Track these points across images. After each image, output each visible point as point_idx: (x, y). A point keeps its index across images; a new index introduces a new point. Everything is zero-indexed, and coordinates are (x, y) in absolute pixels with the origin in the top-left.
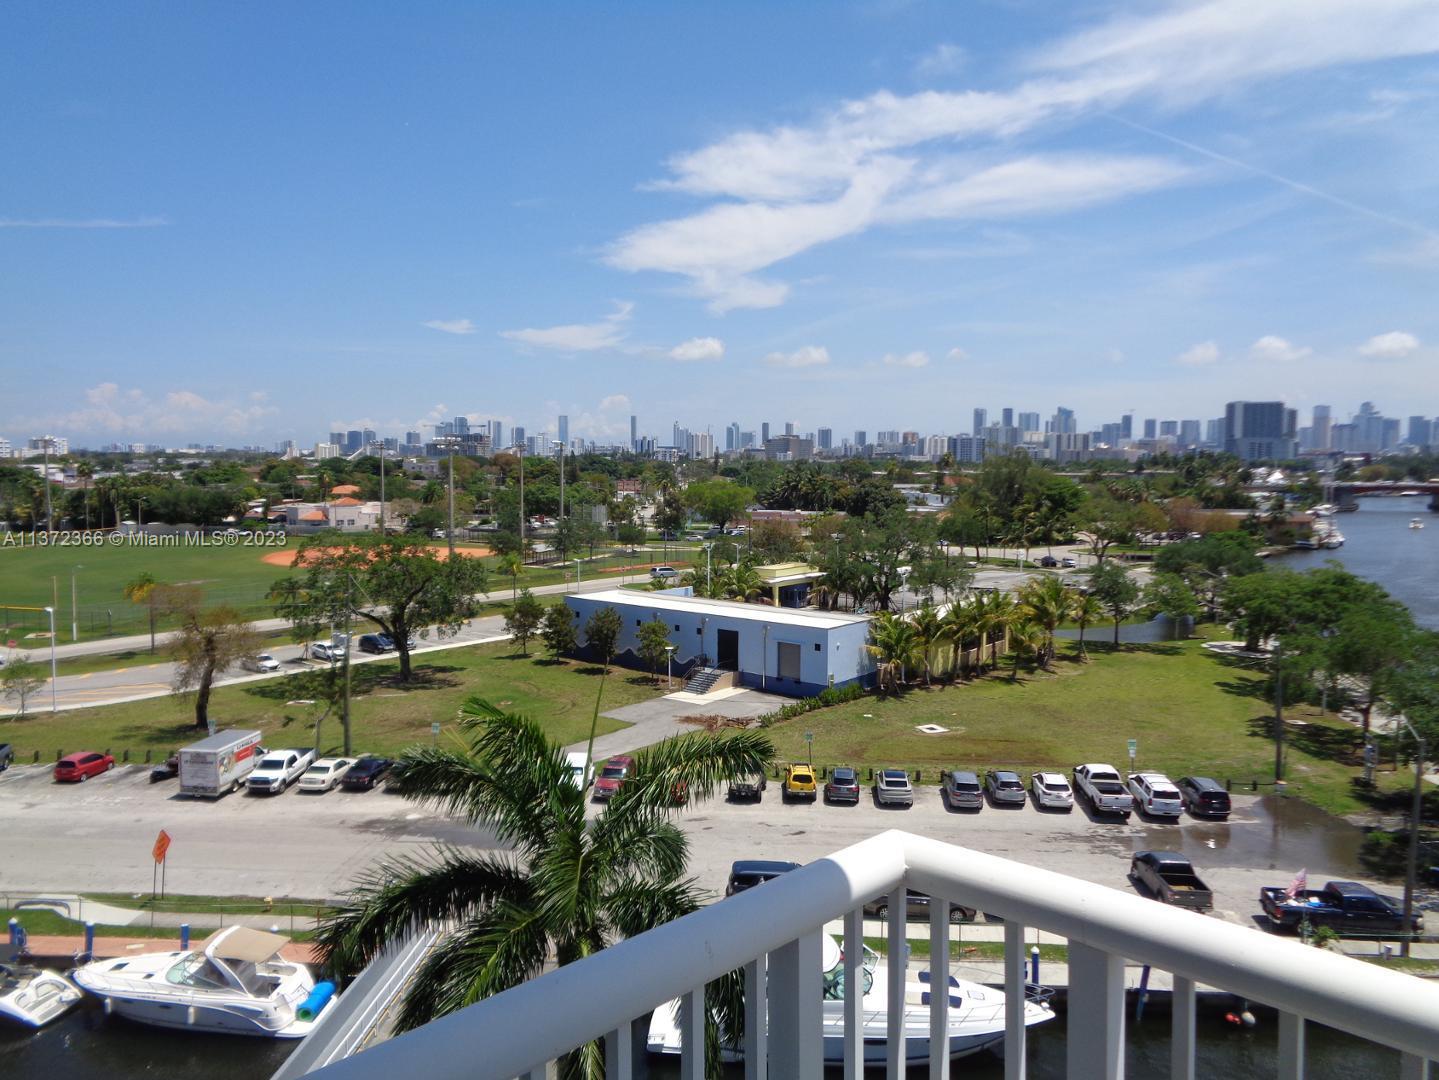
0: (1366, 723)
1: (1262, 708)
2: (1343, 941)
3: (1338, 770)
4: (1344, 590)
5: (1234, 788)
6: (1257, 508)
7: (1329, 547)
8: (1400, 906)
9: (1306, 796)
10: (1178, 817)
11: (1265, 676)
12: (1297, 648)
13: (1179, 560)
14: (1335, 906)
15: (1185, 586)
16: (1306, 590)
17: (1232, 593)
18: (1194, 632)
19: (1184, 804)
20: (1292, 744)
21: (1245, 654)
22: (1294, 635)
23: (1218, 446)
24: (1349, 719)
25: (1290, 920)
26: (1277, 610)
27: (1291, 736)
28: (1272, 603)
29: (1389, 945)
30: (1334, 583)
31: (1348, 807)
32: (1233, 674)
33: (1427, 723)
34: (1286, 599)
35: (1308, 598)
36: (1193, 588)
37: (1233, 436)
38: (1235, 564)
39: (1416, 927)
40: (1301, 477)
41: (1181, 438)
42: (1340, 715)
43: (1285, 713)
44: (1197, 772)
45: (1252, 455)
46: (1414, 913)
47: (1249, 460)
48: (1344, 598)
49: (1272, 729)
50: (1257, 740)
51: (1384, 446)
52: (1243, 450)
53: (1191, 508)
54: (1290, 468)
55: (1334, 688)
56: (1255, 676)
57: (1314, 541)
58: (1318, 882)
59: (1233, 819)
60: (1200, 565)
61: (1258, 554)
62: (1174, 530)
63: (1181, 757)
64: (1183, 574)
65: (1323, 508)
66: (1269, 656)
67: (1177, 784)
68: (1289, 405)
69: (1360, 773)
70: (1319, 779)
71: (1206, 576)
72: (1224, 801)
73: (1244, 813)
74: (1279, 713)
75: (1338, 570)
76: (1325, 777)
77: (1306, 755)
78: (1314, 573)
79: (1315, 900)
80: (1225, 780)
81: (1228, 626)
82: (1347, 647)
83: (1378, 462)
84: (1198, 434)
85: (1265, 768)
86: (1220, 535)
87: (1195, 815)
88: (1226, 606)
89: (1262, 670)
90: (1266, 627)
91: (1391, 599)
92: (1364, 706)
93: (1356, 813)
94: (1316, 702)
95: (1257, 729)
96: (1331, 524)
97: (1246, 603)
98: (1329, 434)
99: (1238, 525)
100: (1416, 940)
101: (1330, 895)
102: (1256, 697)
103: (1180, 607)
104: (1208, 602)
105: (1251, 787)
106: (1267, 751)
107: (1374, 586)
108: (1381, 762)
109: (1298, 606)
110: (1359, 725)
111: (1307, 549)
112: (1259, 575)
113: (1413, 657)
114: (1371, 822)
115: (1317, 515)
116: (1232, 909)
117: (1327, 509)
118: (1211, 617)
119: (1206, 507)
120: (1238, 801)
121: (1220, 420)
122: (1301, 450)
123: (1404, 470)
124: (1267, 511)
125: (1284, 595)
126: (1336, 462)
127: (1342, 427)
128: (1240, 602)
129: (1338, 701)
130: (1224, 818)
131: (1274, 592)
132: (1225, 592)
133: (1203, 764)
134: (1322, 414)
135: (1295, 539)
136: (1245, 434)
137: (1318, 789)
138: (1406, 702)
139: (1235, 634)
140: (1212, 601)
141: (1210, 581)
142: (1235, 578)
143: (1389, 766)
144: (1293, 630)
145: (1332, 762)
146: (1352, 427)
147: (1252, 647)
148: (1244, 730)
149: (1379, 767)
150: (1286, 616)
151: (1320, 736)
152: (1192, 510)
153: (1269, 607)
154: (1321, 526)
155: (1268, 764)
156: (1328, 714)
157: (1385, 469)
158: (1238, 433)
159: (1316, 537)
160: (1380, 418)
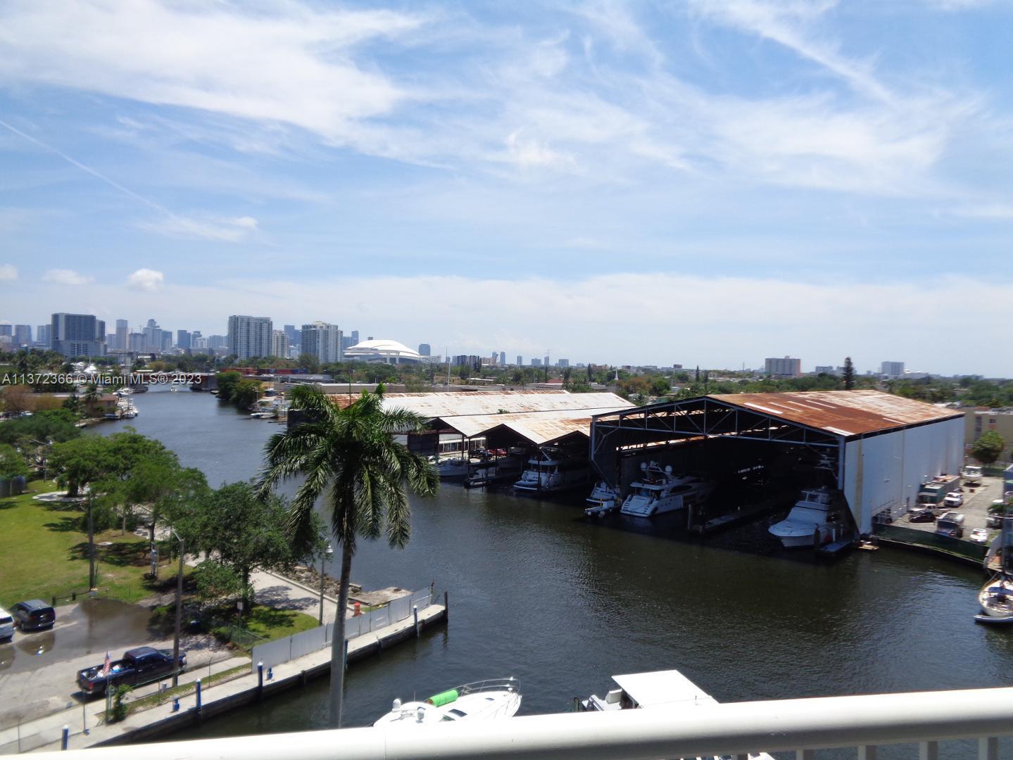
0: (153, 536)
1: (79, 537)
2: (135, 691)
3: (134, 572)
4: (136, 446)
5: (58, 602)
6: (77, 392)
7: (128, 418)
8: (172, 653)
9: (112, 595)
10: (10, 637)
11: (81, 514)
12: (104, 491)
13: (12, 433)
14: (130, 668)
15: (18, 453)
16: (109, 449)
17: (56, 455)
18: (26, 488)
19: (16, 624)
20: (102, 560)
21: (67, 500)
22: (102, 481)
23: (48, 346)
24: (141, 534)
25: (99, 688)
26: (89, 464)
27: (102, 554)
28: (86, 460)
29: (164, 682)
30: (129, 442)
31: (140, 595)
32: (57, 517)
33: (187, 530)
34: (97, 456)
35: (111, 454)
36: (24, 455)
37: (57, 338)
38: (58, 434)
39: (181, 664)
40: (109, 369)
41: (16, 338)
42: (135, 533)
43: (96, 538)
44: (29, 596)
45: (73, 353)
46: (180, 655)
47: (71, 356)
48: (136, 451)
49: (87, 552)
50: (77, 562)
51: (163, 348)
52: (66, 350)
53: (24, 392)
54: (101, 363)
55: (130, 515)
56: (74, 515)
57: (118, 414)
58: (118, 654)
59: (58, 626)
60: (30, 436)
61: (77, 425)
62: (10, 410)
63: (14, 588)
64: (16, 444)
65: (124, 391)
66: (84, 499)
67: (10, 610)
68: (99, 318)
69: (148, 570)
70: (121, 580)
71: (36, 445)
72: (50, 613)
73: (66, 619)
74: (91, 539)
75: (132, 433)
76: (125, 578)
77: (112, 566)
78: (116, 436)
79: (117, 668)
80: (51, 598)
81: (54, 481)
82: (138, 485)
83: (160, 360)
84: (30, 336)
85: (82, 582)
86: (47, 412)
87: (26, 631)
88: (52, 466)
89: (80, 510)
90: (82, 479)
91: (166, 450)
92: (150, 524)
93: (146, 598)
94: (119, 526)
95: (76, 554)
96: (129, 401)
97: (68, 462)
98: (128, 339)
99: (61, 404)
100: (182, 672)
101: (128, 661)
102: (76, 531)
103: (12, 470)
104: (38, 464)
105: (71, 598)
106: (83, 568)
107: (156, 442)
108: (161, 560)
109: (105, 460)
110: (148, 537)
111: (113, 419)
112: (77, 440)
113: (179, 486)
114: (155, 602)
115: (120, 396)
116: (55, 695)
117: (128, 391)
118: (40, 475)
119: (36, 392)
120: (60, 611)
121: (48, 326)
122: (109, 350)
123: (175, 365)
124: (84, 393)
125: (95, 453)
126: (132, 359)
127: (135, 335)
128: (62, 461)
129: (133, 523)
130: (50, 627)
131: (87, 452)
132: (50, 455)
133: (32, 589)
134: (122, 326)
135: (104, 413)
136: (68, 337)
137: (121, 587)
138: (175, 517)
139: (58, 486)
140: (41, 463)
141: (40, 448)
142: (59, 444)
143: (167, 561)
144: (102, 478)
145: (130, 567)
146: (143, 336)
147: (73, 493)
148: (66, 556)
149: (161, 563)
150: (96, 469)
151: (121, 550)
152: (24, 394)
153: (83, 462)
154: (123, 403)
155: (84, 578)
156: (127, 534)
157: (164, 364)
158: (62, 336)
159: (120, 411)
160: (161, 330)
